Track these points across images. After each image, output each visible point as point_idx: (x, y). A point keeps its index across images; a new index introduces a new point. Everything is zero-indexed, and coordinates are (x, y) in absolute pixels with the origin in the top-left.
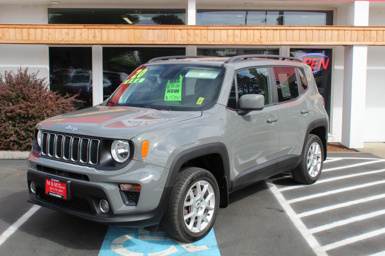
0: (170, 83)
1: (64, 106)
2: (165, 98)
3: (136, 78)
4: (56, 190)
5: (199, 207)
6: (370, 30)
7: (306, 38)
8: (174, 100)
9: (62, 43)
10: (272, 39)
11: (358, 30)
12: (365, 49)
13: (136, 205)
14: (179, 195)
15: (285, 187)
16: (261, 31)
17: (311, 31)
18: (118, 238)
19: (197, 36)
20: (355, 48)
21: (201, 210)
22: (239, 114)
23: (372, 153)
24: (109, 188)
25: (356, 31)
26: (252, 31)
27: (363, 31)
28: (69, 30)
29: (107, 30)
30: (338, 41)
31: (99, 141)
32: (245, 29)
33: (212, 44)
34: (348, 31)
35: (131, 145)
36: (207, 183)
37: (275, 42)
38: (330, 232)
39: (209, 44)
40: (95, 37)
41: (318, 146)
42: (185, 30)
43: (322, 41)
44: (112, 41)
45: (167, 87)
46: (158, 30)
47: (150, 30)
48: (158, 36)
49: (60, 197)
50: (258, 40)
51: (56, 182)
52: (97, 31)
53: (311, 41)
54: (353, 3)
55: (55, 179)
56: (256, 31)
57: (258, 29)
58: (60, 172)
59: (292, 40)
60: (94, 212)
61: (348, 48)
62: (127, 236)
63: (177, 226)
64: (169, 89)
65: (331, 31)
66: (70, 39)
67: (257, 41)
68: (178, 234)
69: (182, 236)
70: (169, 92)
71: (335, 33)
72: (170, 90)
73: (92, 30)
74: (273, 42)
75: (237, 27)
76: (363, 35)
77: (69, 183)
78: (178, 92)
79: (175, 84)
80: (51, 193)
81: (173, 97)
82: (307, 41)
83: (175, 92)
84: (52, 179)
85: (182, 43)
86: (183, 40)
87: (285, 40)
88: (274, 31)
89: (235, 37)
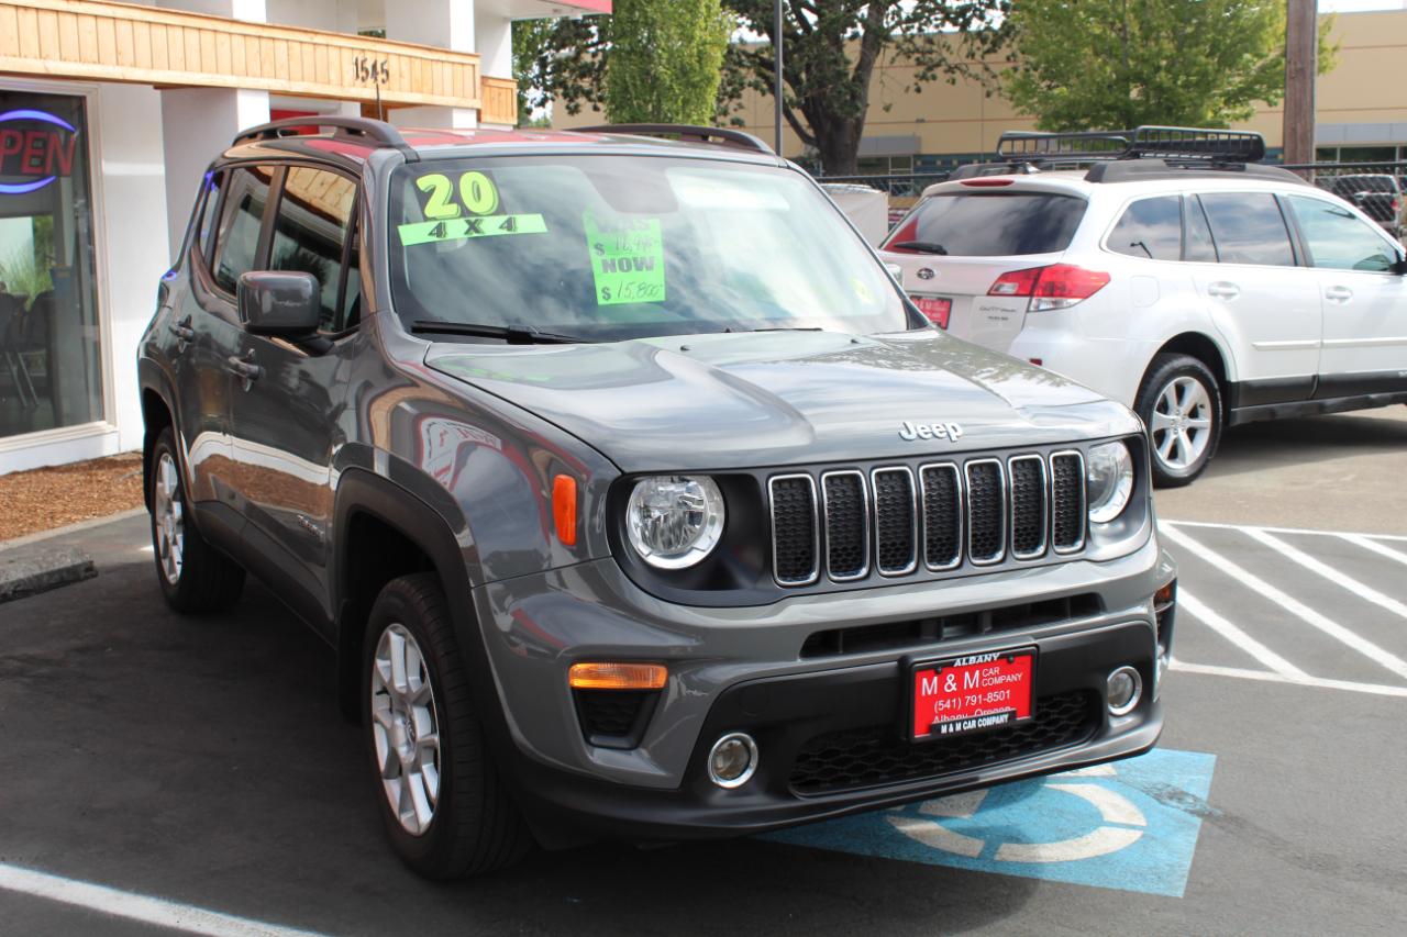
2: (600, 295)
4: (974, 699)
8: (636, 300)
31: (1081, 455)
49: (1000, 719)
51: (974, 668)
59: (77, 58)
64: (608, 257)
70: (614, 270)
71: (193, 39)
72: (613, 262)
76: (259, 56)
81: (634, 289)
83: (639, 268)
84: (958, 663)
87: (58, 55)
88: (21, 11)
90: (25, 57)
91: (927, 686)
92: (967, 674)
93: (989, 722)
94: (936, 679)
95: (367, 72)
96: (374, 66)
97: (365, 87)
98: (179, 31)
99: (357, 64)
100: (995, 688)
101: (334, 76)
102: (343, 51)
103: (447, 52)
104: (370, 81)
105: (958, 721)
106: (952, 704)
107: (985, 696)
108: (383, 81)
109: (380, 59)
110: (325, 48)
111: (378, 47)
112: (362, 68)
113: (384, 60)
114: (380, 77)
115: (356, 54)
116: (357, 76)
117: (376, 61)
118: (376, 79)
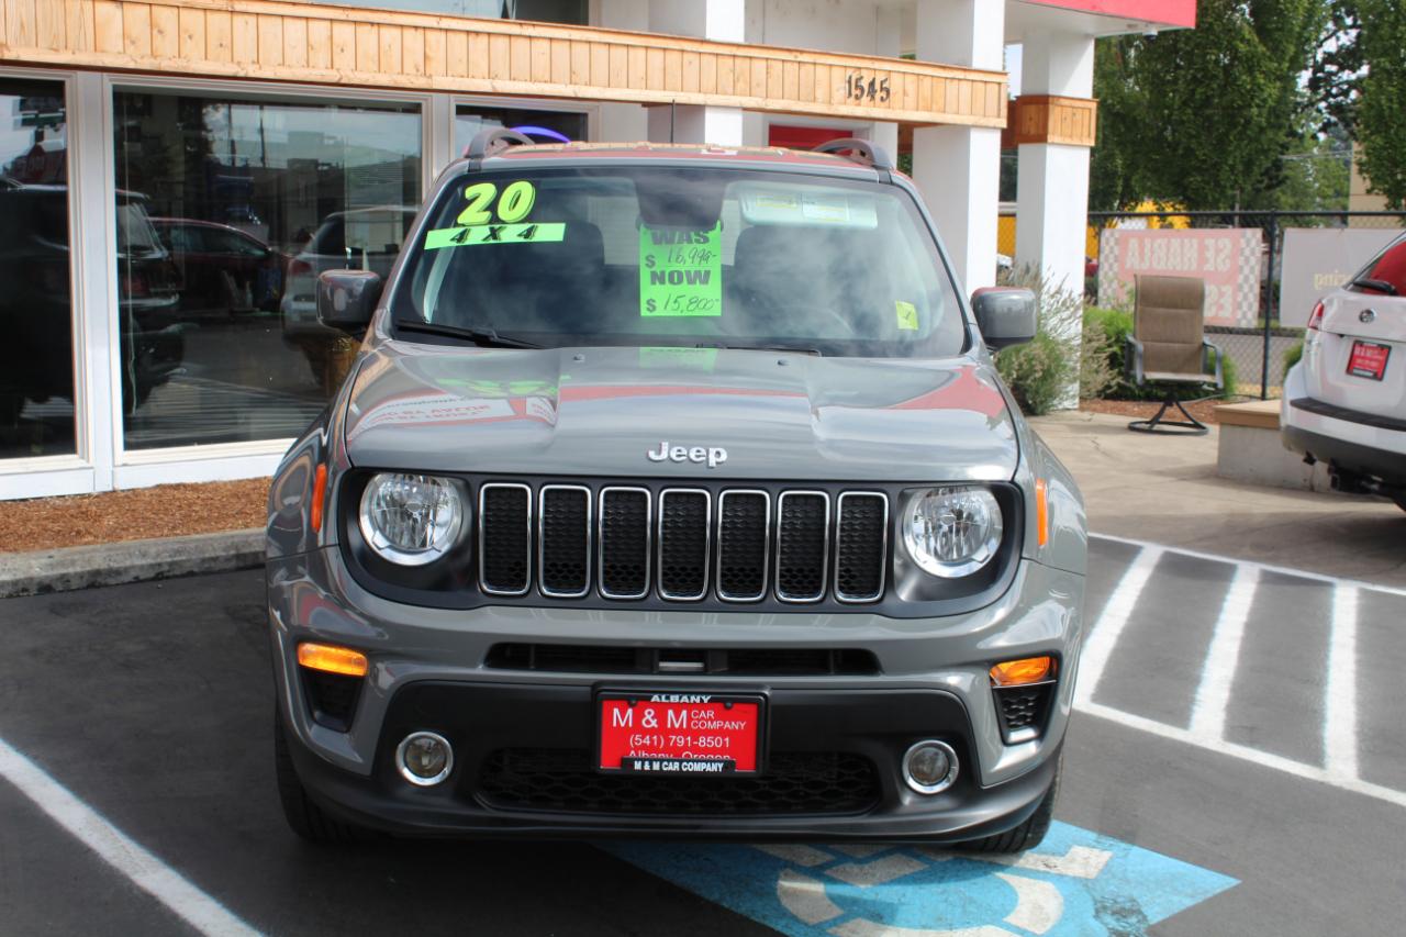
0: (657, 244)
2: (644, 305)
4: (684, 740)
6: (751, 58)
7: (572, 72)
8: (686, 314)
10: (462, 69)
11: (717, 55)
12: (737, 122)
13: (1046, 733)
16: (429, 33)
17: (587, 46)
19: (190, 37)
20: (710, 116)
25: (714, 58)
26: (396, 32)
27: (730, 61)
30: (665, 89)
31: (886, 499)
32: (372, 24)
33: (251, 74)
34: (691, 57)
39: (242, 74)
45: (644, 262)
48: (22, 25)
49: (715, 767)
50: (418, 70)
51: (684, 706)
56: (409, 33)
57: (416, 28)
59: (527, 77)
64: (658, 269)
67: (414, 72)
70: (662, 281)
71: (657, 59)
72: (663, 273)
74: (466, 79)
75: (341, 11)
76: (731, 74)
77: (770, 698)
78: (704, 282)
79: (687, 249)
80: (642, 760)
81: (684, 302)
82: (576, 84)
83: (691, 282)
84: (655, 698)
87: (508, 75)
88: (472, 37)
89: (337, 50)
90: (473, 77)
91: (620, 717)
92: (671, 713)
93: (698, 767)
94: (630, 712)
95: (862, 90)
96: (872, 84)
97: (859, 105)
98: (642, 52)
99: (850, 82)
100: (708, 733)
101: (821, 94)
102: (834, 69)
103: (965, 70)
104: (865, 99)
105: (656, 760)
106: (652, 741)
107: (695, 738)
108: (882, 99)
109: (880, 77)
110: (812, 67)
111: (877, 65)
112: (857, 86)
113: (883, 78)
114: (878, 95)
115: (849, 72)
116: (850, 94)
117: (874, 79)
118: (873, 98)
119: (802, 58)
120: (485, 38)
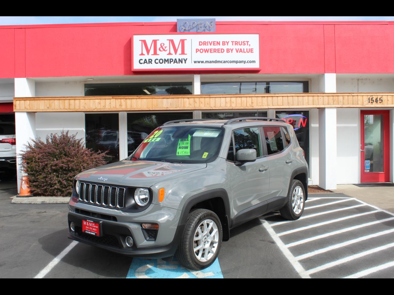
0: (181, 141)
1: (97, 160)
2: (177, 153)
3: (154, 138)
4: (91, 228)
5: (206, 241)
6: (338, 96)
7: (288, 103)
8: (184, 155)
9: (95, 110)
10: (261, 104)
12: (334, 111)
13: (155, 240)
14: (190, 231)
15: (275, 223)
16: (253, 98)
17: (292, 97)
18: (141, 267)
19: (202, 103)
20: (327, 110)
21: (208, 243)
22: (237, 165)
23: (343, 193)
24: (133, 227)
25: (327, 97)
26: (245, 98)
27: (332, 97)
28: (101, 100)
29: (130, 100)
30: (313, 105)
31: (125, 189)
32: (240, 97)
33: (214, 109)
34: (320, 97)
35: (151, 192)
36: (212, 222)
37: (264, 106)
38: (312, 259)
39: (212, 109)
40: (121, 105)
41: (300, 189)
42: (192, 99)
43: (301, 105)
44: (134, 108)
45: (178, 145)
46: (170, 99)
47: (164, 99)
48: (171, 104)
49: (94, 234)
51: (91, 222)
52: (122, 100)
53: (292, 105)
54: (323, 75)
55: (90, 220)
56: (248, 98)
57: (250, 97)
58: (94, 214)
59: (277, 105)
60: (121, 247)
61: (322, 110)
62: (148, 265)
63: (189, 257)
65: (307, 97)
66: (101, 108)
67: (249, 106)
68: (189, 263)
69: (193, 265)
71: (311, 98)
72: (181, 147)
73: (119, 100)
74: (262, 106)
75: (233, 95)
76: (332, 100)
77: (101, 223)
78: (187, 148)
79: (185, 142)
80: (87, 231)
81: (184, 152)
82: (289, 105)
83: (185, 148)
84: (88, 220)
85: (190, 109)
86: (190, 106)
87: (272, 105)
88: (262, 98)
89: (232, 103)
94: (85, 222)
95: (373, 101)
97: (372, 104)
99: (369, 99)
100: (94, 228)
101: (359, 103)
102: (364, 97)
104: (374, 103)
106: (88, 228)
108: (380, 102)
109: (379, 97)
110: (357, 96)
111: (378, 94)
112: (371, 100)
113: (380, 97)
114: (379, 102)
115: (369, 97)
116: (369, 102)
117: (377, 98)
118: (377, 102)
119: (353, 95)
120: (266, 98)
